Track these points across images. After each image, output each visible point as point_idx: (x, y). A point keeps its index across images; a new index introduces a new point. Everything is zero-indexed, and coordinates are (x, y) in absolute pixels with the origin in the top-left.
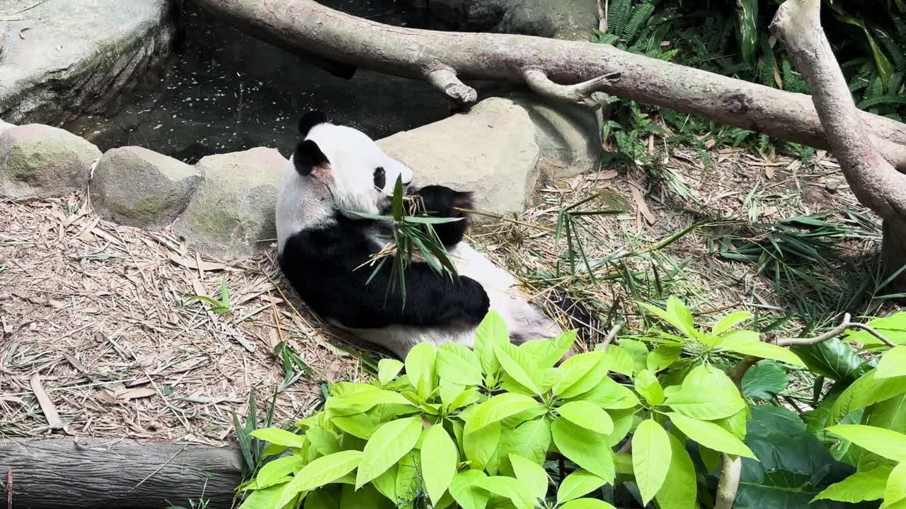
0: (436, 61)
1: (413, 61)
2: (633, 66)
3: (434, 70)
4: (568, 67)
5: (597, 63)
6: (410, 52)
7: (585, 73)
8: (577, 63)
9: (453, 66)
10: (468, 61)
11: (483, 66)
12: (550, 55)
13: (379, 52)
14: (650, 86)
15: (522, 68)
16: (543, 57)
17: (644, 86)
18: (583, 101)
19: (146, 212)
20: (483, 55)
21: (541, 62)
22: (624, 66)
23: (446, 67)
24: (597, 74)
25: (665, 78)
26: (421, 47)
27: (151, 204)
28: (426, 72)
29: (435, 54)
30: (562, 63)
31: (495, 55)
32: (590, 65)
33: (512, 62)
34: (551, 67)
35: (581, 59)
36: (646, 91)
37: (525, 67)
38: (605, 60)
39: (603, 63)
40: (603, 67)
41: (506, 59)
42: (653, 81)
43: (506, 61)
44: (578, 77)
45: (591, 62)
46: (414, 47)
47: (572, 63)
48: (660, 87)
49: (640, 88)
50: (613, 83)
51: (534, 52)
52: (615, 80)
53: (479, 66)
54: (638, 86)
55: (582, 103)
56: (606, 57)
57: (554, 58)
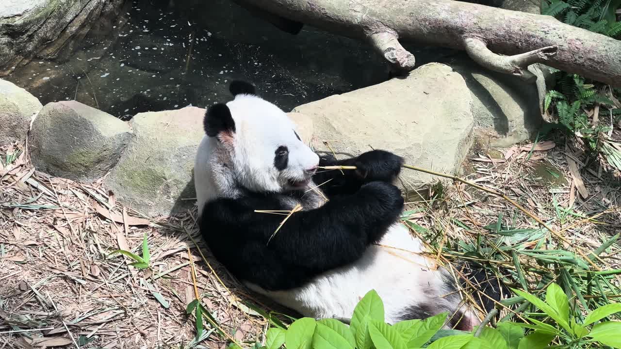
0: (379, 24)
1: (356, 22)
2: (572, 40)
3: (376, 33)
4: (507, 37)
5: (537, 34)
6: (354, 14)
7: (524, 44)
8: (517, 34)
9: (395, 30)
10: (410, 25)
11: (425, 31)
12: (490, 24)
13: (323, 11)
14: (587, 61)
15: (463, 36)
16: (483, 26)
17: (581, 61)
18: (520, 73)
19: (79, 165)
20: (425, 20)
21: (481, 30)
22: (563, 39)
23: (389, 30)
24: (535, 46)
25: (603, 54)
26: (364, 8)
27: (83, 158)
28: (368, 34)
29: (378, 17)
30: (502, 33)
31: (436, 21)
32: (529, 36)
33: (452, 28)
34: (491, 37)
35: (520, 30)
36: (584, 65)
37: (465, 35)
38: (545, 32)
39: (542, 35)
40: (542, 39)
41: (447, 26)
42: (591, 56)
43: (447, 28)
44: (517, 47)
45: (531, 33)
46: (358, 8)
47: (511, 33)
48: (598, 63)
49: (578, 62)
50: (548, 56)
51: (475, 20)
52: (551, 54)
53: (421, 30)
54: (576, 60)
55: (518, 74)
56: (546, 30)
57: (494, 28)
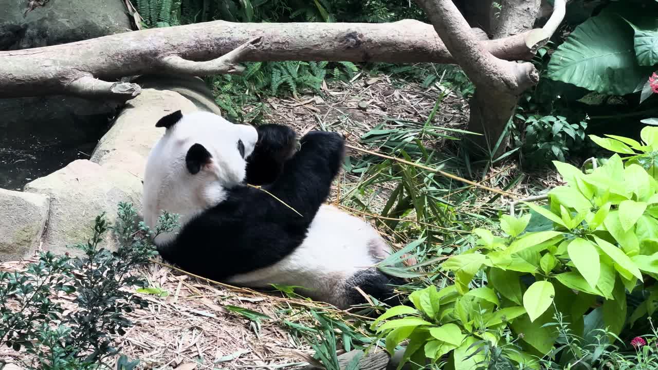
0: (74, 70)
1: (51, 76)
2: (254, 32)
3: (76, 79)
4: (199, 46)
5: (224, 36)
6: (46, 69)
7: (215, 47)
8: (206, 41)
9: (90, 72)
10: (104, 63)
11: (119, 64)
12: (180, 40)
13: (10, 77)
14: (273, 45)
15: (157, 57)
16: (175, 43)
17: (268, 46)
18: (234, 69)
19: (23, 243)
20: (117, 54)
21: (174, 47)
22: (247, 34)
23: (85, 73)
24: (241, 42)
25: (285, 35)
26: (54, 62)
27: (26, 234)
28: (66, 83)
29: (71, 65)
30: (193, 44)
31: (128, 52)
32: (218, 39)
33: (146, 54)
34: (184, 50)
35: (208, 37)
36: (271, 49)
37: (160, 56)
38: (229, 32)
39: (229, 35)
40: (229, 39)
41: (141, 53)
42: (276, 40)
43: (141, 55)
44: (209, 52)
45: (218, 37)
46: (47, 63)
47: (202, 41)
48: (283, 43)
49: (265, 48)
50: (257, 46)
51: (164, 41)
52: (258, 44)
53: (115, 65)
54: (263, 47)
56: (229, 30)
57: (185, 42)
